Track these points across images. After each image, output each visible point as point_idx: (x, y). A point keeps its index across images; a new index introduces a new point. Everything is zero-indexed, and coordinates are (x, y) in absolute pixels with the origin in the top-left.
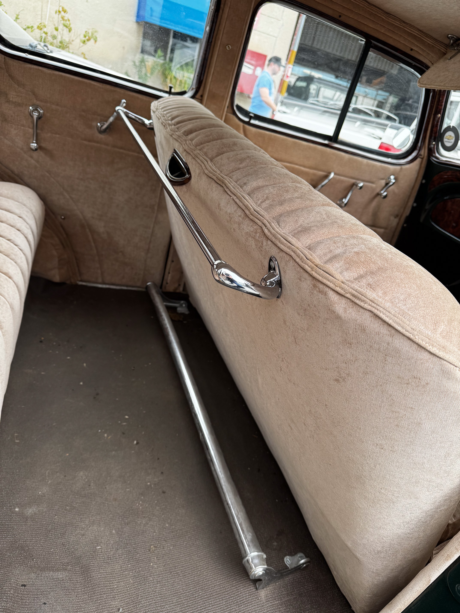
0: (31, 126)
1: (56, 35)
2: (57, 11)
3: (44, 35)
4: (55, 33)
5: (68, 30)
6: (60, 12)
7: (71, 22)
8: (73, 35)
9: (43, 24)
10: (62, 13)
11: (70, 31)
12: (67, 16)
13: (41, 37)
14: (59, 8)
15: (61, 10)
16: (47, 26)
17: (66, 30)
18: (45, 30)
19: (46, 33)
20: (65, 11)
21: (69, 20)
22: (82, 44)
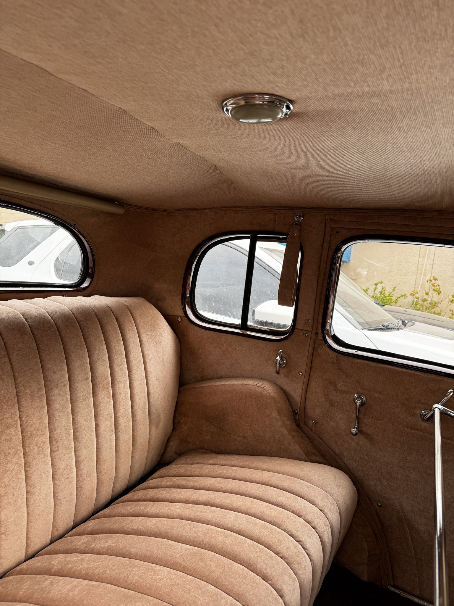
0: (354, 412)
1: (427, 299)
2: (429, 280)
3: (415, 300)
4: (426, 297)
5: (437, 293)
6: (431, 281)
7: (440, 287)
8: (442, 297)
9: (415, 291)
10: (433, 281)
11: (439, 294)
12: (437, 283)
13: (414, 301)
14: (431, 278)
15: (432, 278)
16: (418, 293)
17: (435, 294)
18: (417, 295)
19: (418, 298)
20: (435, 279)
21: (439, 286)
22: (450, 303)
